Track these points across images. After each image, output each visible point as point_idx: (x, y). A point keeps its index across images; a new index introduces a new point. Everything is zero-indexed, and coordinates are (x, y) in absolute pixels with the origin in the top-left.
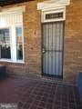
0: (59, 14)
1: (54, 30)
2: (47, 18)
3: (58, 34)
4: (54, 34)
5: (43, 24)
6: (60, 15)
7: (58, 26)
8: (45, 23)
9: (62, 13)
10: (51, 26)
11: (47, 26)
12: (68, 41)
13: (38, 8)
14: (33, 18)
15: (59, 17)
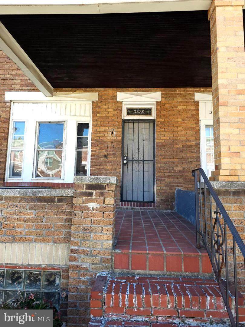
0: (146, 110)
1: (141, 131)
2: (128, 114)
3: (147, 137)
4: (141, 137)
5: (124, 121)
6: (148, 111)
7: (147, 125)
8: (129, 121)
9: (150, 110)
10: (136, 125)
11: (131, 125)
12: (162, 145)
13: (118, 99)
14: (111, 111)
15: (146, 114)
